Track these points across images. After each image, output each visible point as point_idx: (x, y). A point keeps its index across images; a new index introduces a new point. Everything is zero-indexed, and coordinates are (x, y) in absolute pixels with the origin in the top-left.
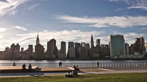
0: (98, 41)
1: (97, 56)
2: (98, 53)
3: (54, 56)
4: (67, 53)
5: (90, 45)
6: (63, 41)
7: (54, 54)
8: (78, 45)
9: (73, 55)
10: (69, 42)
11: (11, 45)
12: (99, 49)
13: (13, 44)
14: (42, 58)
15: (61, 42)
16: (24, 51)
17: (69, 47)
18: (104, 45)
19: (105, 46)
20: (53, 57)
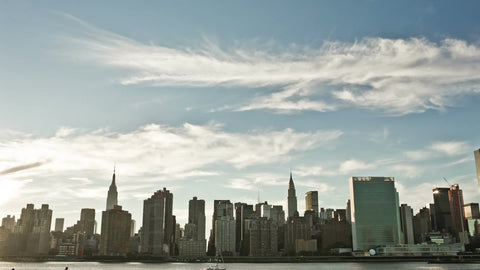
0: (313, 197)
1: (307, 250)
2: (313, 238)
3: (166, 248)
4: (208, 236)
5: (285, 209)
6: (195, 198)
7: (166, 241)
8: (245, 209)
9: (230, 244)
10: (216, 202)
11: (23, 210)
12: (314, 223)
13: (30, 206)
14: (124, 255)
15: (190, 202)
16: (65, 229)
17: (215, 217)
18: (330, 211)
19: (336, 216)
20: (163, 252)
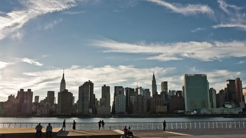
0: (165, 84)
1: (162, 111)
2: (165, 105)
3: (91, 111)
4: (111, 105)
5: (151, 91)
6: (105, 85)
7: (90, 107)
8: (130, 91)
9: (122, 108)
10: (116, 87)
11: (18, 92)
12: (165, 98)
13: (22, 90)
14: (70, 114)
15: (102, 87)
16: (39, 101)
17: (115, 95)
18: (173, 91)
19: (177, 94)
20: (89, 113)
